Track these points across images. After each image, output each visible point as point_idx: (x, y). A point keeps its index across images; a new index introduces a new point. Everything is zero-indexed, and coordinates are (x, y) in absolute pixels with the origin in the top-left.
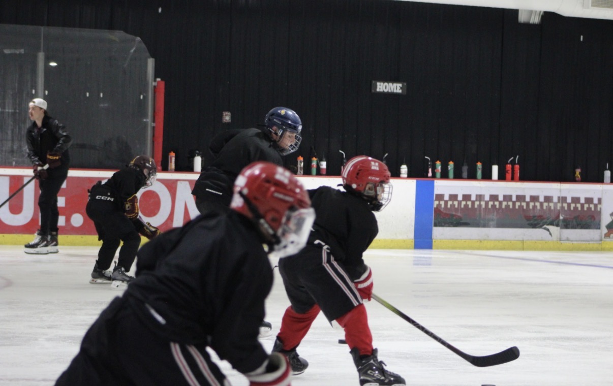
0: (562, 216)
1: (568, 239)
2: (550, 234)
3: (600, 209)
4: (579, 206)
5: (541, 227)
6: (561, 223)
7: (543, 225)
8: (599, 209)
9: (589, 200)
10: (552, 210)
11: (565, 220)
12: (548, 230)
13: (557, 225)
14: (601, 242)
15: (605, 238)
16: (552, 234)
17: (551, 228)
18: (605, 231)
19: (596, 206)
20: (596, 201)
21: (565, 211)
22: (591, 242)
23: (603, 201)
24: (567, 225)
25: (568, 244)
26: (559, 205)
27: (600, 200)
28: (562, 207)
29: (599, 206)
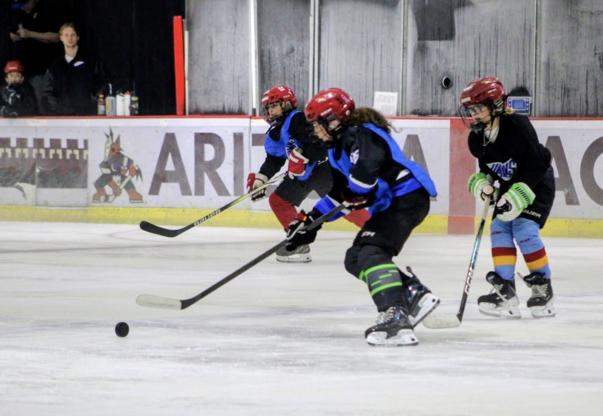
0: (39, 169)
1: (46, 204)
2: (24, 195)
3: (87, 156)
4: (59, 152)
5: (12, 185)
6: (37, 179)
7: (15, 182)
8: (85, 158)
9: (72, 144)
10: (26, 159)
11: (42, 175)
12: (21, 189)
13: (33, 183)
14: (87, 208)
15: (93, 202)
16: (27, 196)
17: (24, 185)
18: (92, 190)
19: (81, 151)
20: (81, 145)
21: (42, 160)
22: (74, 208)
23: (90, 145)
24: (45, 181)
25: (45, 210)
26: (35, 151)
27: (86, 142)
28: (39, 155)
29: (85, 152)
